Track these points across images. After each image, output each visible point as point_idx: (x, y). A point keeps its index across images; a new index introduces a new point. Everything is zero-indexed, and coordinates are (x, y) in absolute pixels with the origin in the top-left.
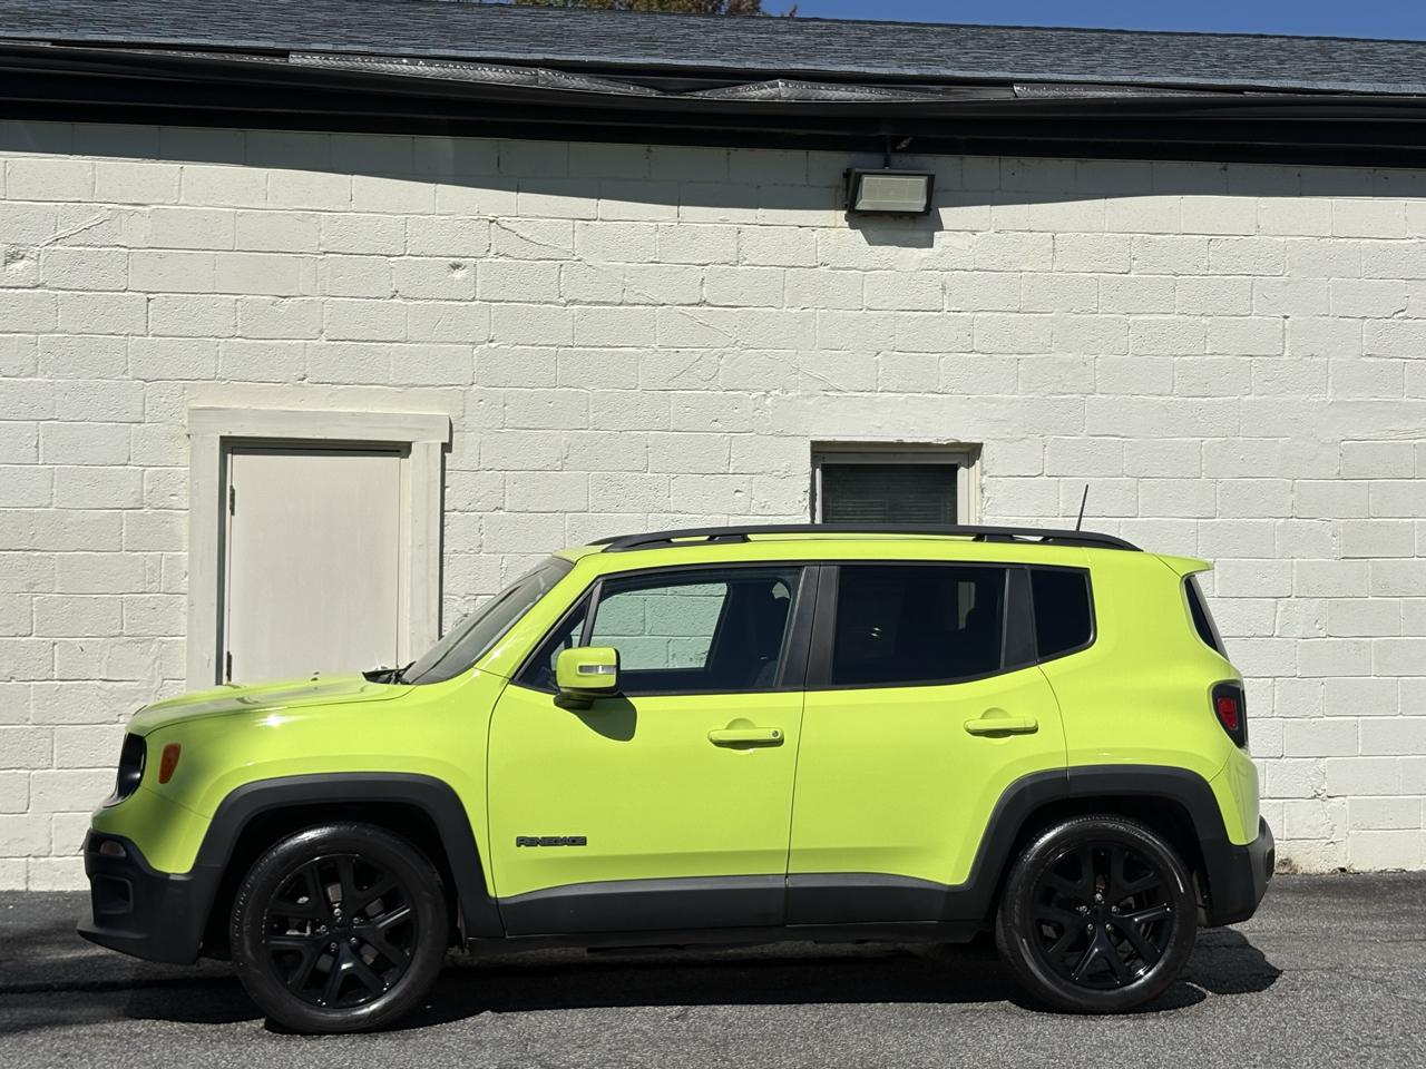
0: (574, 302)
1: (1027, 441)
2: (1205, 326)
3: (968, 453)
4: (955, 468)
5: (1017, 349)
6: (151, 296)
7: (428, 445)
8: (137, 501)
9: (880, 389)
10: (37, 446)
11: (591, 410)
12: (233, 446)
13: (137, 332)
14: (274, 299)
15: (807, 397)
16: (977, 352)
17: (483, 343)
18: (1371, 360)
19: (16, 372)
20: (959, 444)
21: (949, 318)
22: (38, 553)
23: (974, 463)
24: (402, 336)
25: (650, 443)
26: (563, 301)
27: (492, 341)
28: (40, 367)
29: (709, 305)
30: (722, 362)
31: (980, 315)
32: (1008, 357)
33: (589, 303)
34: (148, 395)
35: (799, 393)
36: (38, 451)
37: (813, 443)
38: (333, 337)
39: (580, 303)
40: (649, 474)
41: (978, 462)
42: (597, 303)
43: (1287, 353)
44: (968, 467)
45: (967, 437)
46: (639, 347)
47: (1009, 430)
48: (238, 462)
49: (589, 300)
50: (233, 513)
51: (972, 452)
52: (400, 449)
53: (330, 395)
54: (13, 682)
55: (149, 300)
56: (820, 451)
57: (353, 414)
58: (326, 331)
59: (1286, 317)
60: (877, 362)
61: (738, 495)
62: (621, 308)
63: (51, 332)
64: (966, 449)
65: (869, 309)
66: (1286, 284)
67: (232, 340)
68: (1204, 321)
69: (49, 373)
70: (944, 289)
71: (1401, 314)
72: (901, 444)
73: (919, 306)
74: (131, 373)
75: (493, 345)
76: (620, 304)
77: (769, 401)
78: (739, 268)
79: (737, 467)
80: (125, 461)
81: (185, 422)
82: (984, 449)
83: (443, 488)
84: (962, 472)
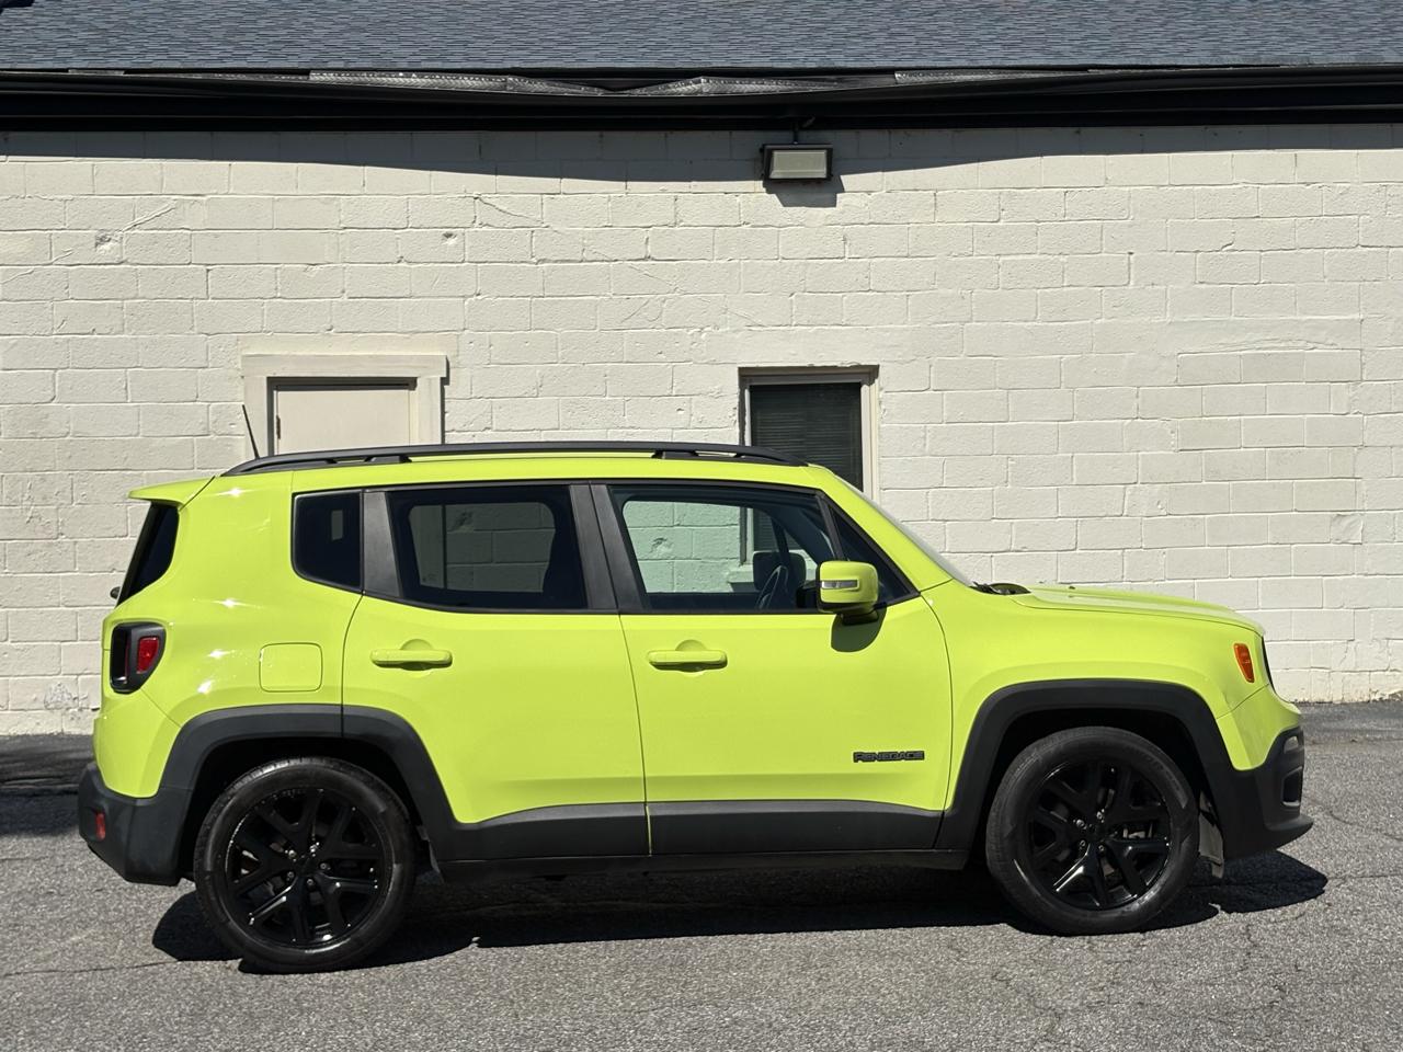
0: (544, 261)
1: (916, 362)
2: (1063, 263)
3: (869, 373)
4: (858, 387)
5: (906, 287)
6: (209, 267)
7: (430, 380)
8: (204, 429)
9: (794, 323)
10: (126, 388)
11: (560, 347)
12: (277, 384)
13: (199, 296)
14: (306, 266)
15: (734, 332)
16: (873, 291)
17: (472, 296)
18: (1204, 286)
19: (108, 331)
20: (859, 366)
21: (850, 263)
22: (129, 472)
23: (874, 382)
24: (407, 293)
25: (608, 372)
26: (534, 260)
27: (478, 295)
28: (126, 326)
29: (653, 259)
30: (665, 305)
31: (874, 260)
32: (899, 294)
33: (556, 261)
34: (211, 345)
35: (728, 329)
36: (127, 392)
37: (741, 369)
38: (353, 295)
39: (549, 261)
40: (607, 398)
41: (876, 381)
42: (562, 261)
43: (1132, 283)
44: (870, 384)
45: (866, 360)
46: (597, 296)
47: (900, 353)
48: (282, 397)
49: (556, 258)
50: (279, 437)
51: (871, 373)
52: (408, 384)
53: (353, 342)
54: (115, 573)
55: (208, 270)
56: (746, 375)
57: (371, 356)
58: (347, 292)
59: (1131, 253)
60: (791, 301)
61: (680, 412)
62: (582, 264)
63: (134, 298)
64: (867, 370)
65: (784, 258)
66: (1130, 226)
67: (274, 300)
68: (1062, 259)
69: (134, 331)
70: (845, 240)
71: (1228, 248)
72: (812, 368)
73: (826, 255)
74: (196, 329)
75: (479, 297)
76: (581, 261)
77: (704, 335)
78: (677, 228)
79: (679, 390)
80: (194, 398)
81: (239, 366)
82: (881, 369)
83: (443, 413)
84: (864, 389)
